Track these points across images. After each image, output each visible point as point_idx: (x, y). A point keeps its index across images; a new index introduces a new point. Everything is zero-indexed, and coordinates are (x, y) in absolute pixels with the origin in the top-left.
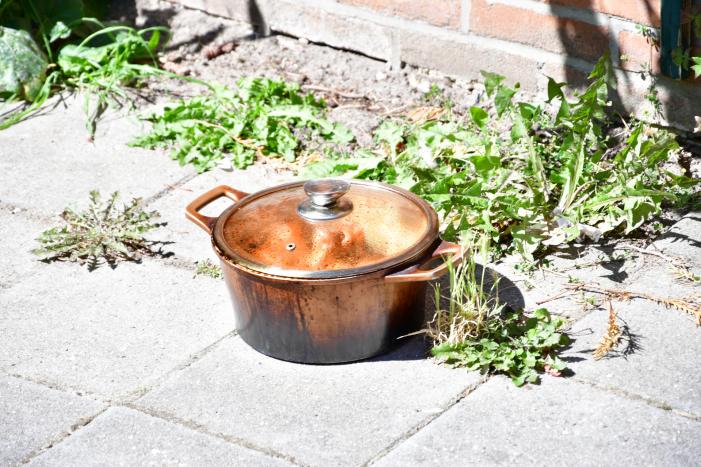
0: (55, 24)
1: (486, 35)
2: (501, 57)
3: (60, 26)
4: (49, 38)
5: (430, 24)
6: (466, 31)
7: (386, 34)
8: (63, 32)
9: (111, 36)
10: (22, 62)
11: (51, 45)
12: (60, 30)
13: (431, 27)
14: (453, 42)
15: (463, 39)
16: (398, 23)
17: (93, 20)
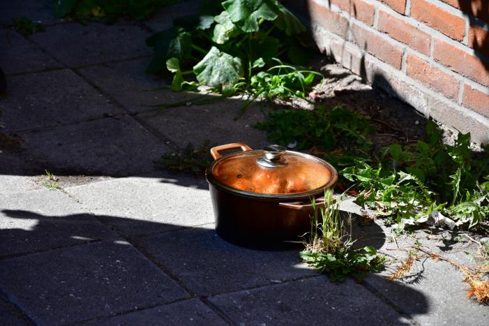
0: (258, 58)
1: (469, 108)
2: (474, 122)
3: (261, 60)
4: (252, 65)
5: (445, 96)
6: (460, 104)
7: (425, 98)
8: (261, 64)
9: (286, 71)
10: (225, 73)
11: (252, 69)
12: (260, 62)
13: (445, 98)
14: (453, 109)
15: (458, 108)
16: (430, 92)
17: (277, 60)
